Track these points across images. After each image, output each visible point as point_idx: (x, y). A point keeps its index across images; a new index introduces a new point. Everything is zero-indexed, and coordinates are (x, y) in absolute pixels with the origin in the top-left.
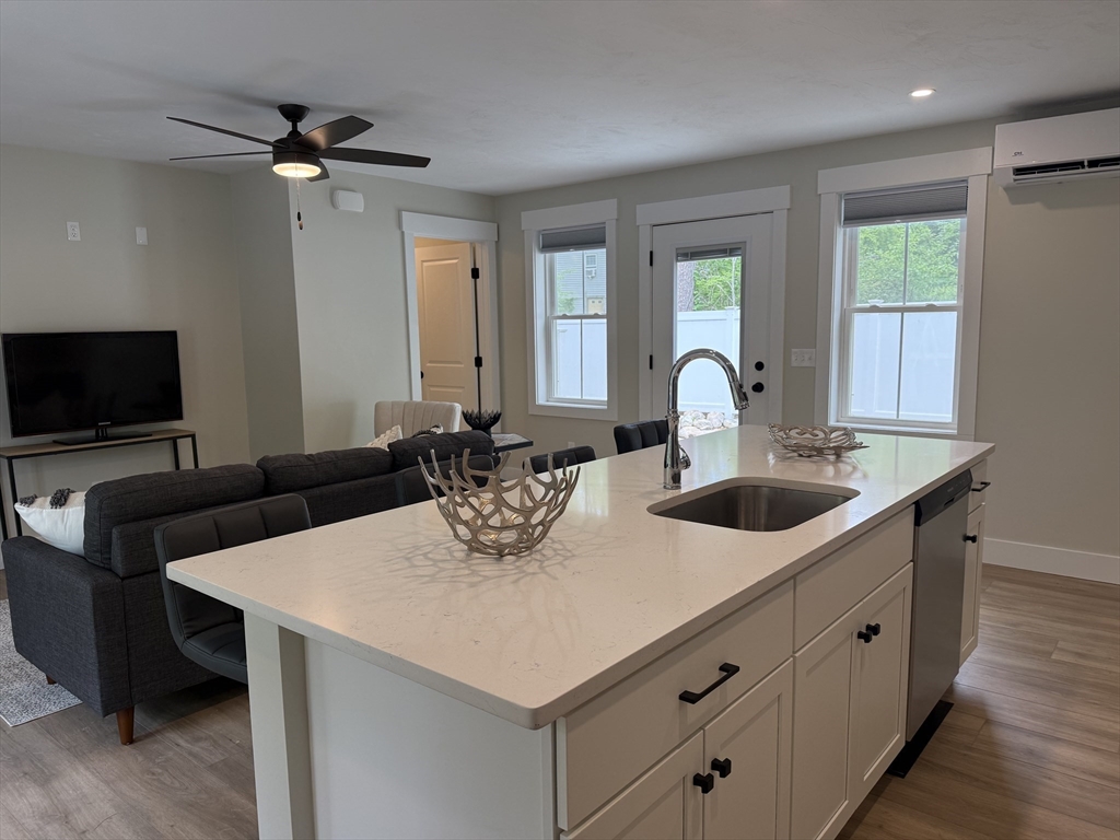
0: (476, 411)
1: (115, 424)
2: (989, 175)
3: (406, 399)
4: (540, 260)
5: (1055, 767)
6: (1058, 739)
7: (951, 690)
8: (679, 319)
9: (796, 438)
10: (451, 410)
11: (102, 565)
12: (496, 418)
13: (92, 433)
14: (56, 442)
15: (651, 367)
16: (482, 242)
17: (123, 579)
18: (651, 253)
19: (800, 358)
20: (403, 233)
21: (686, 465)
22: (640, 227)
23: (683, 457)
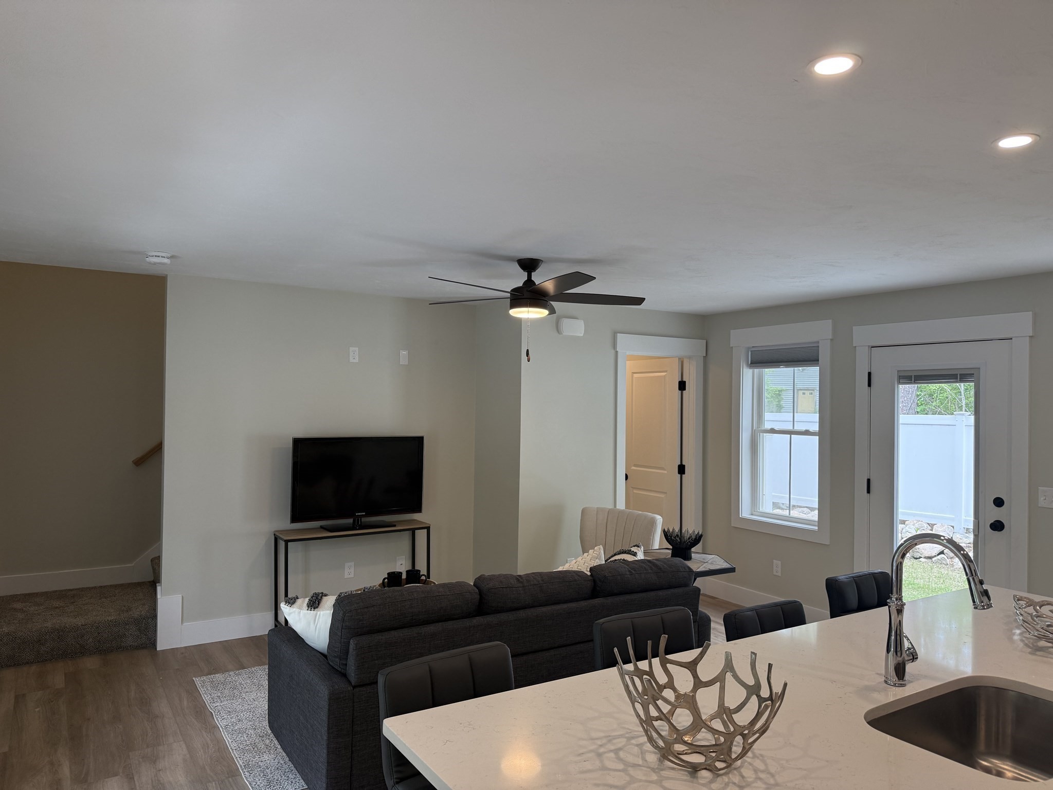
0: (677, 529)
1: (369, 514)
3: (611, 507)
4: (748, 375)
8: (901, 421)
10: (653, 522)
11: (340, 669)
12: (697, 540)
13: (350, 521)
14: (323, 528)
15: (869, 492)
16: (690, 358)
17: (354, 687)
18: (870, 374)
20: (617, 352)
21: (912, 658)
22: (857, 347)
23: (909, 649)
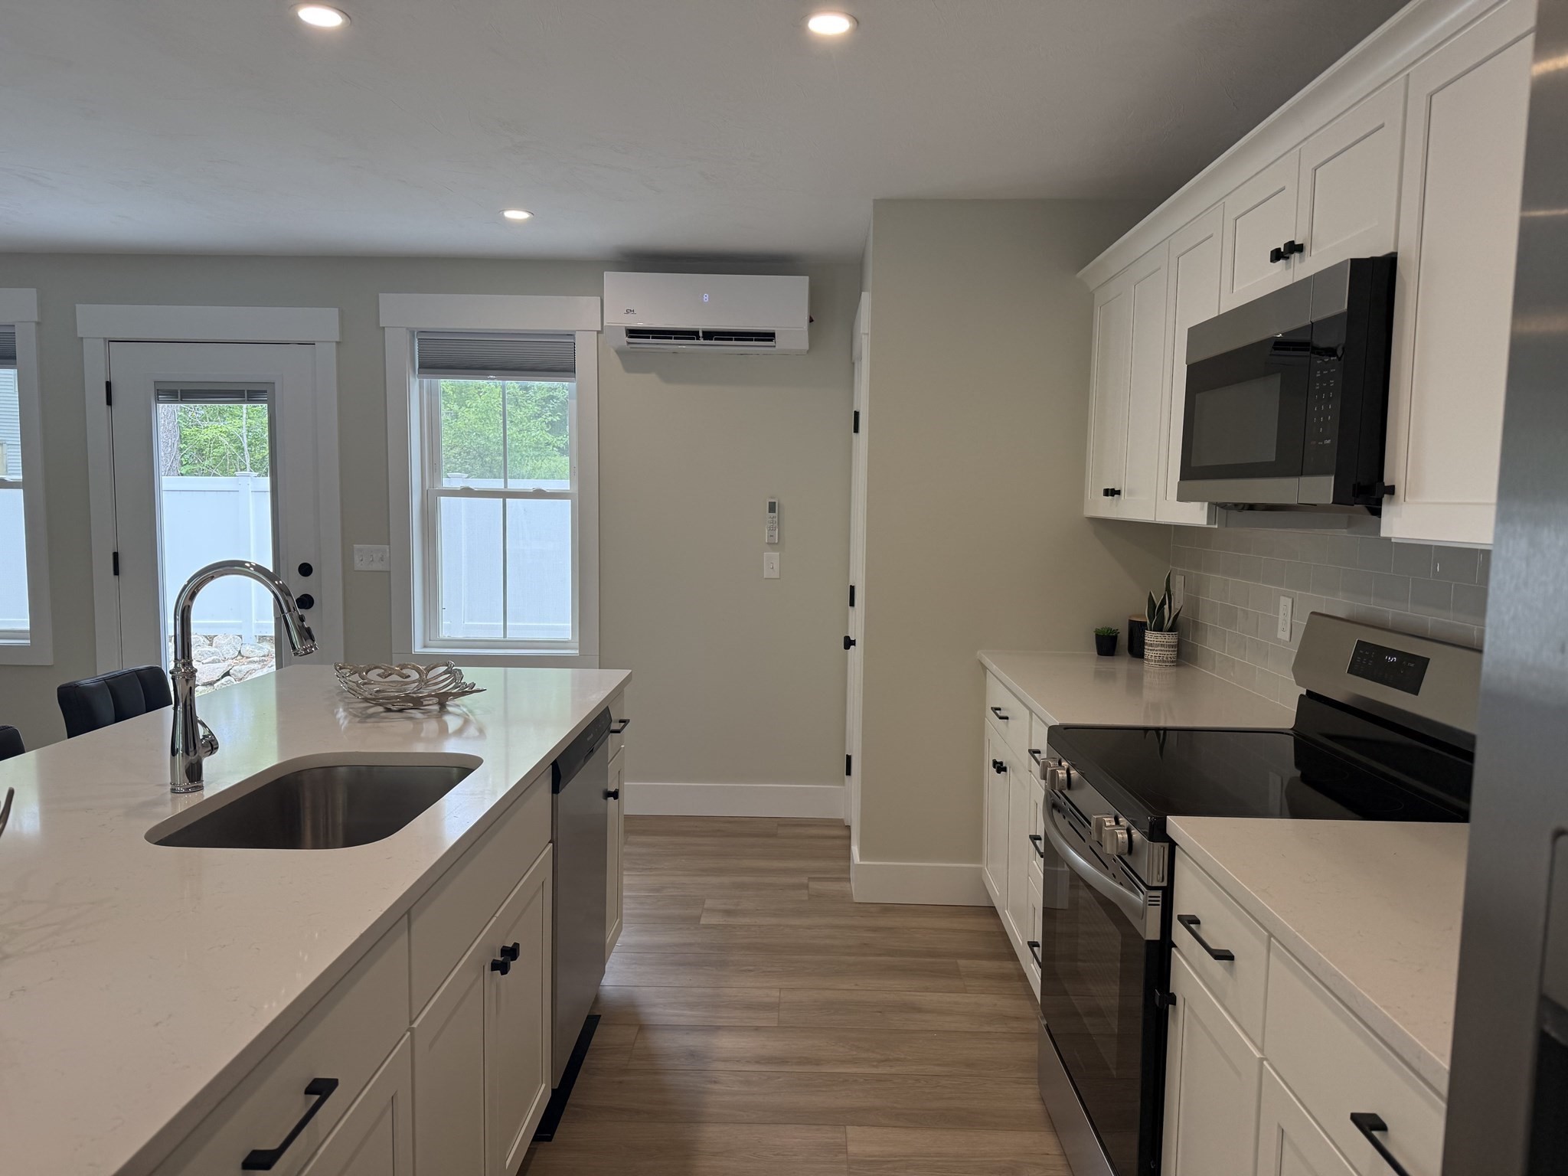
2: (598, 332)
5: (721, 1066)
6: (719, 1028)
7: (597, 999)
9: (376, 683)
15: (116, 572)
18: (108, 385)
19: (366, 557)
21: (210, 748)
22: (84, 340)
23: (205, 737)
